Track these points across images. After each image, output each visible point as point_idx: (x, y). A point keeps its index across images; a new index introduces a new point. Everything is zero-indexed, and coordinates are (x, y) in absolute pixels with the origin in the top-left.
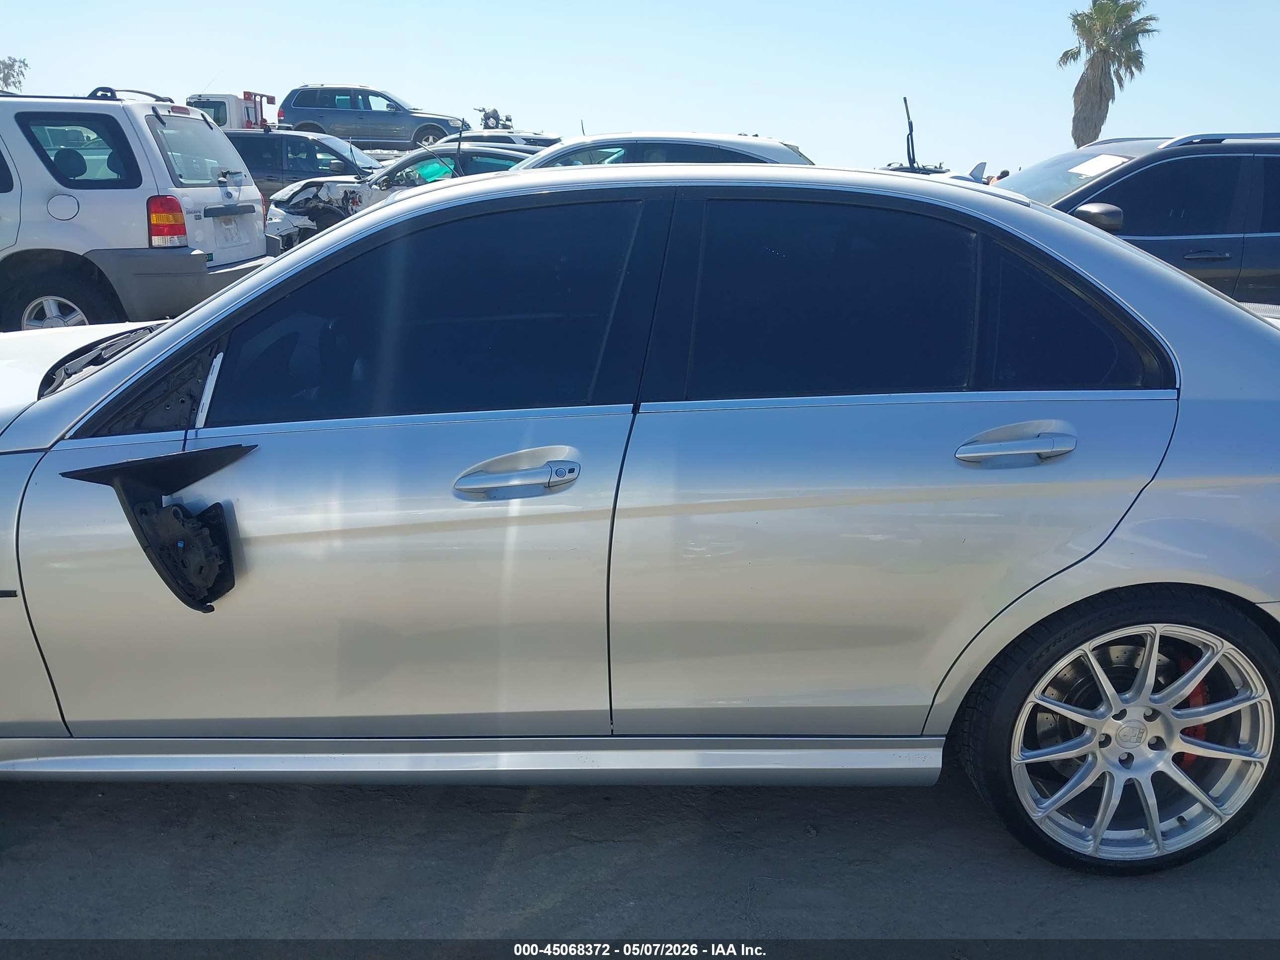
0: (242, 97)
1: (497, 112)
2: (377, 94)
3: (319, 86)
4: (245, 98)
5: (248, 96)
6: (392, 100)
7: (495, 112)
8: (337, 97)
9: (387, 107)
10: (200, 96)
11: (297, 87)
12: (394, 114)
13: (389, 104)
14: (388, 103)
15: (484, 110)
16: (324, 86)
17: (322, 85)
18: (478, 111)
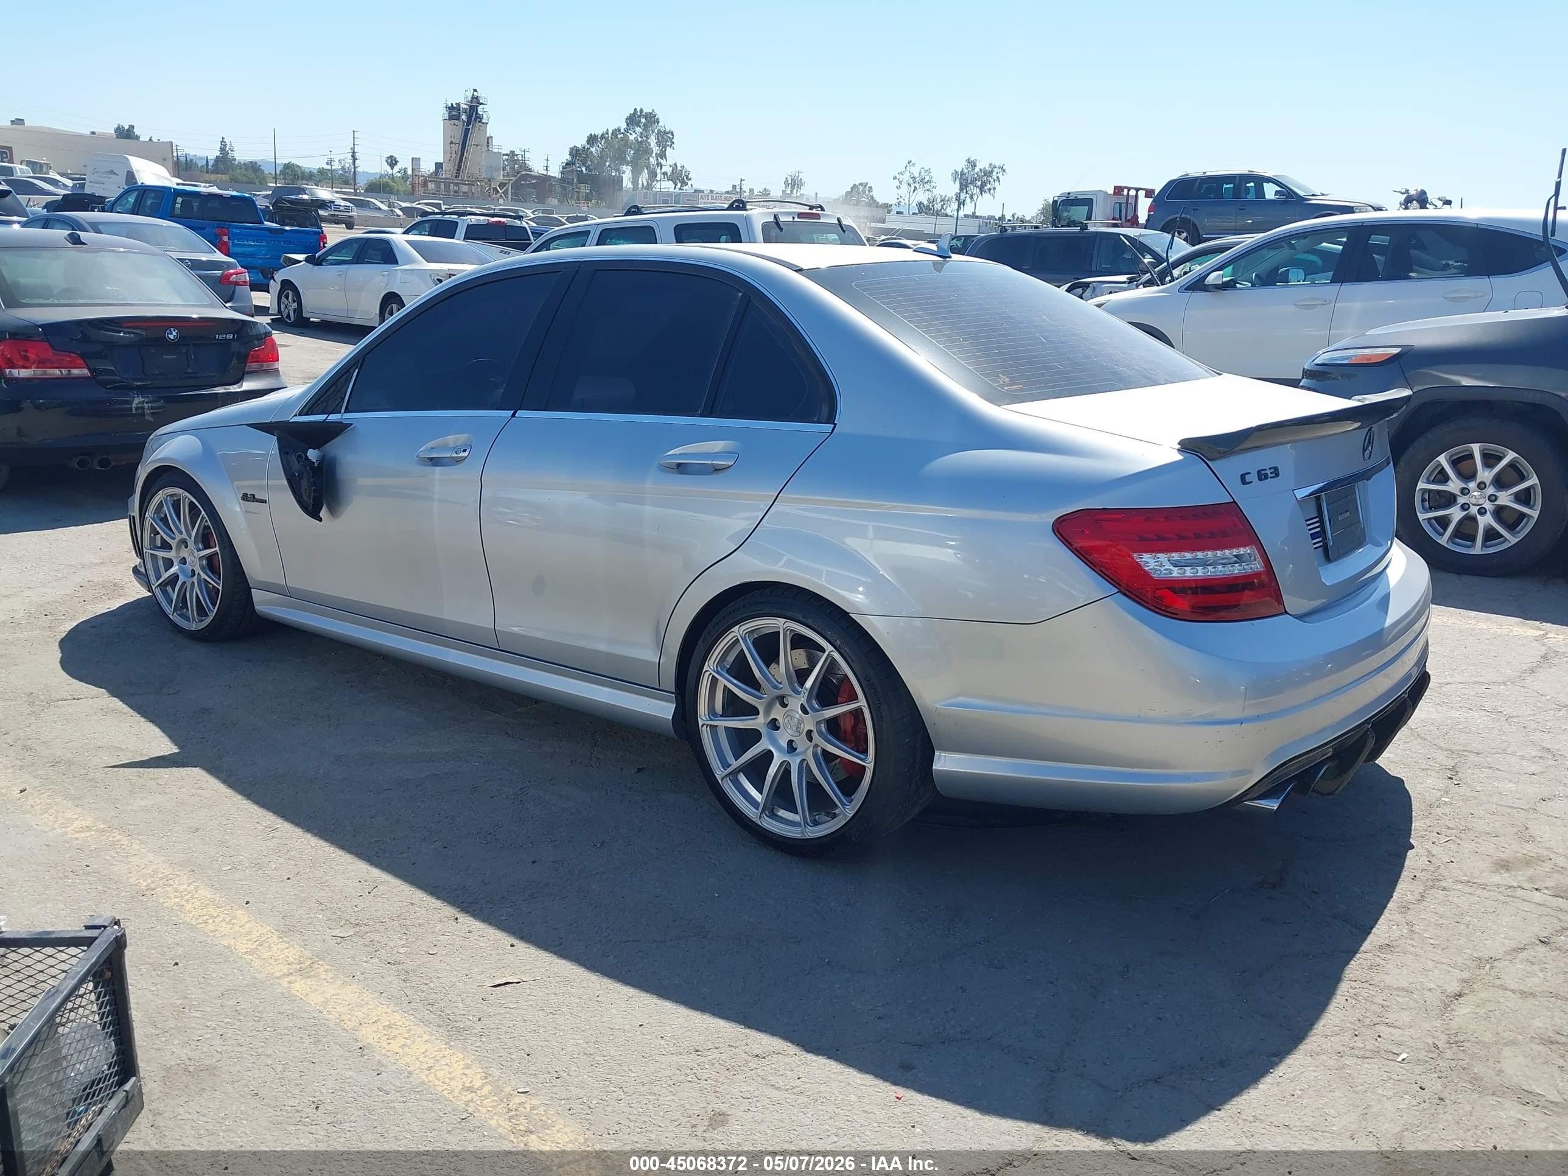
0: (1112, 192)
1: (1425, 193)
2: (1269, 180)
3: (1201, 174)
4: (1115, 194)
5: (1118, 190)
6: (1284, 185)
7: (1423, 193)
8: (1225, 186)
9: (1275, 195)
10: (1069, 194)
11: (1176, 177)
12: (1284, 202)
13: (1280, 191)
14: (1279, 189)
15: (1407, 191)
16: (1207, 174)
17: (1205, 173)
18: (1399, 194)
